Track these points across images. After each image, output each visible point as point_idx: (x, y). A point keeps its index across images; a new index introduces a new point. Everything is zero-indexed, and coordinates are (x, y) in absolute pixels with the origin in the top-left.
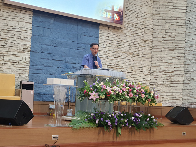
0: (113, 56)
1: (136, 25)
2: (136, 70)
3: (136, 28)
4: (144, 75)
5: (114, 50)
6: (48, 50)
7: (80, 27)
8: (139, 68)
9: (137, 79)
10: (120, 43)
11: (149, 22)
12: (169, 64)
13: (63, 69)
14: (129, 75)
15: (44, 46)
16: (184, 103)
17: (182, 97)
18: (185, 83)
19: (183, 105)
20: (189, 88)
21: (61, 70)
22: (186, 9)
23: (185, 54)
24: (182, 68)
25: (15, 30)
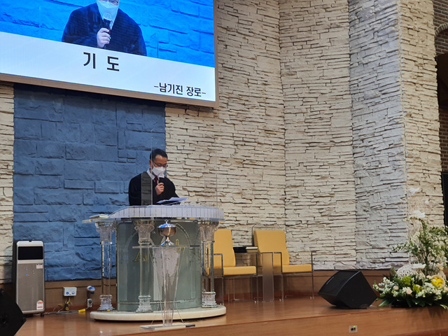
0: (199, 171)
1: (247, 98)
2: (253, 197)
3: (247, 106)
4: (271, 207)
5: (201, 157)
6: (52, 167)
7: (121, 113)
8: (260, 193)
9: (257, 215)
10: (213, 140)
11: (273, 91)
12: (323, 178)
13: (89, 207)
14: (237, 208)
15: (44, 161)
16: (359, 260)
17: (354, 247)
18: (358, 217)
19: (358, 265)
20: (367, 226)
21: (86, 210)
22: (349, 59)
23: (355, 156)
24: (351, 185)
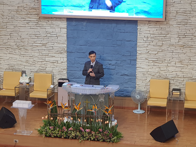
0: (156, 51)
5: (157, 44)
6: (82, 49)
10: (165, 36)
15: (78, 47)
25: (52, 36)
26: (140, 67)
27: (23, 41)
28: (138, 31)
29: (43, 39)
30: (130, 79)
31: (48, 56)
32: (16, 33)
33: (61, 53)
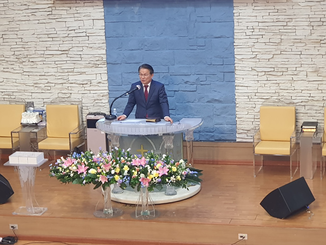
5: (271, 41)
6: (134, 57)
7: (190, 9)
10: (285, 24)
25: (79, 35)
26: (242, 85)
27: (27, 46)
28: (235, 17)
29: (62, 42)
30: (225, 108)
31: (73, 72)
32: (13, 33)
33: (96, 66)
